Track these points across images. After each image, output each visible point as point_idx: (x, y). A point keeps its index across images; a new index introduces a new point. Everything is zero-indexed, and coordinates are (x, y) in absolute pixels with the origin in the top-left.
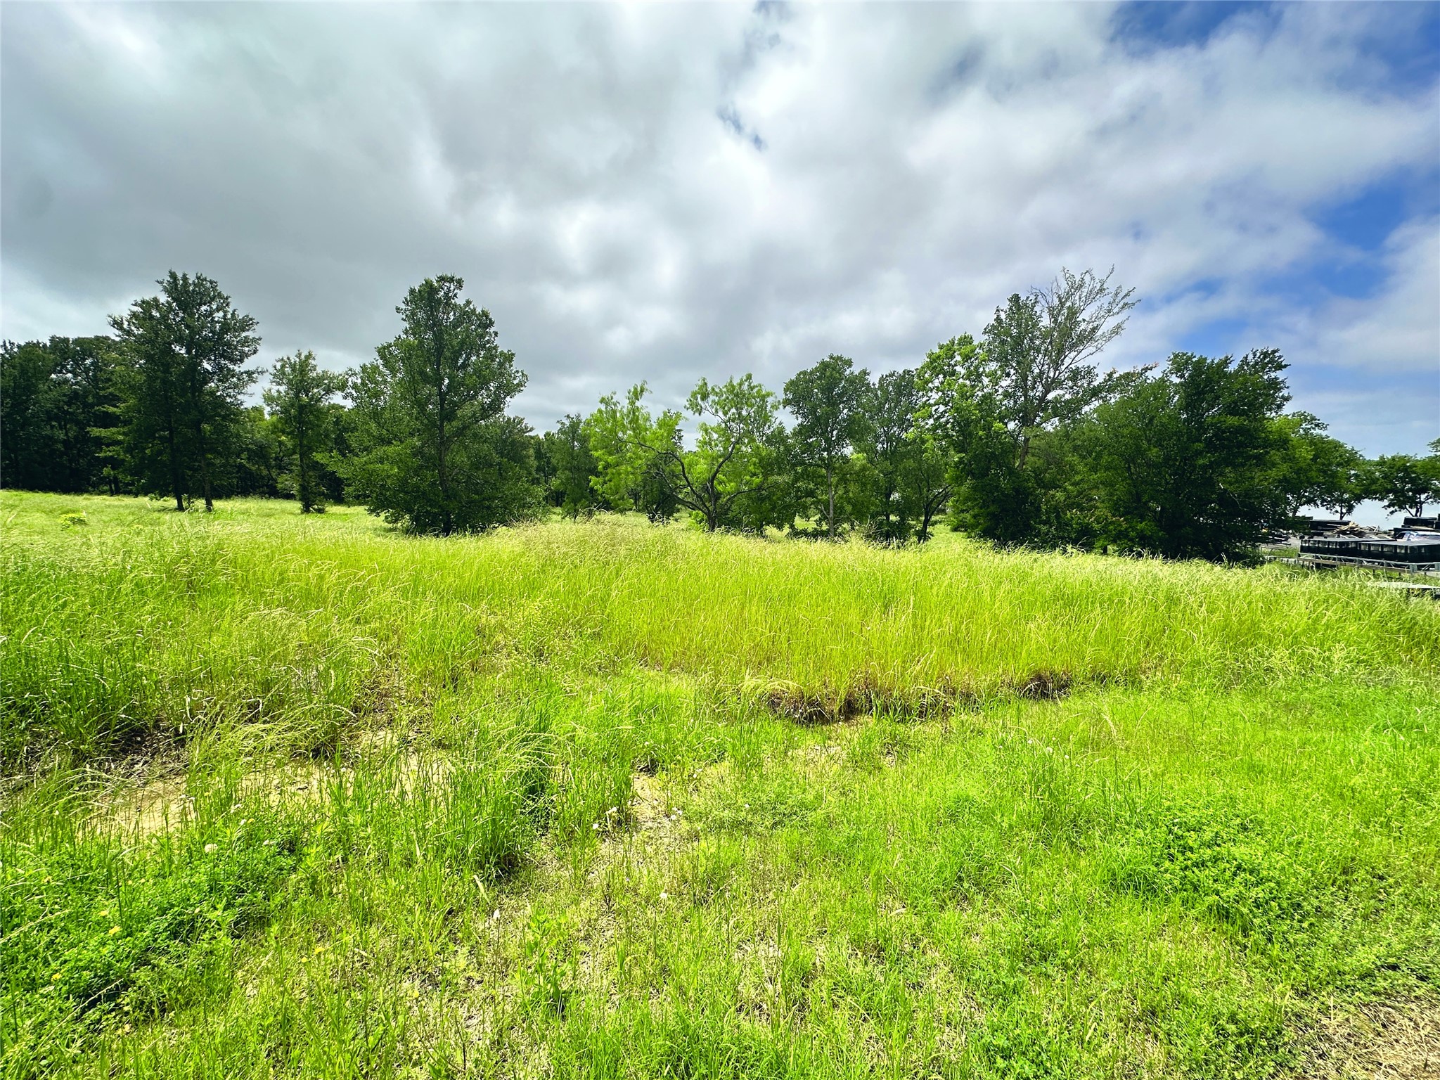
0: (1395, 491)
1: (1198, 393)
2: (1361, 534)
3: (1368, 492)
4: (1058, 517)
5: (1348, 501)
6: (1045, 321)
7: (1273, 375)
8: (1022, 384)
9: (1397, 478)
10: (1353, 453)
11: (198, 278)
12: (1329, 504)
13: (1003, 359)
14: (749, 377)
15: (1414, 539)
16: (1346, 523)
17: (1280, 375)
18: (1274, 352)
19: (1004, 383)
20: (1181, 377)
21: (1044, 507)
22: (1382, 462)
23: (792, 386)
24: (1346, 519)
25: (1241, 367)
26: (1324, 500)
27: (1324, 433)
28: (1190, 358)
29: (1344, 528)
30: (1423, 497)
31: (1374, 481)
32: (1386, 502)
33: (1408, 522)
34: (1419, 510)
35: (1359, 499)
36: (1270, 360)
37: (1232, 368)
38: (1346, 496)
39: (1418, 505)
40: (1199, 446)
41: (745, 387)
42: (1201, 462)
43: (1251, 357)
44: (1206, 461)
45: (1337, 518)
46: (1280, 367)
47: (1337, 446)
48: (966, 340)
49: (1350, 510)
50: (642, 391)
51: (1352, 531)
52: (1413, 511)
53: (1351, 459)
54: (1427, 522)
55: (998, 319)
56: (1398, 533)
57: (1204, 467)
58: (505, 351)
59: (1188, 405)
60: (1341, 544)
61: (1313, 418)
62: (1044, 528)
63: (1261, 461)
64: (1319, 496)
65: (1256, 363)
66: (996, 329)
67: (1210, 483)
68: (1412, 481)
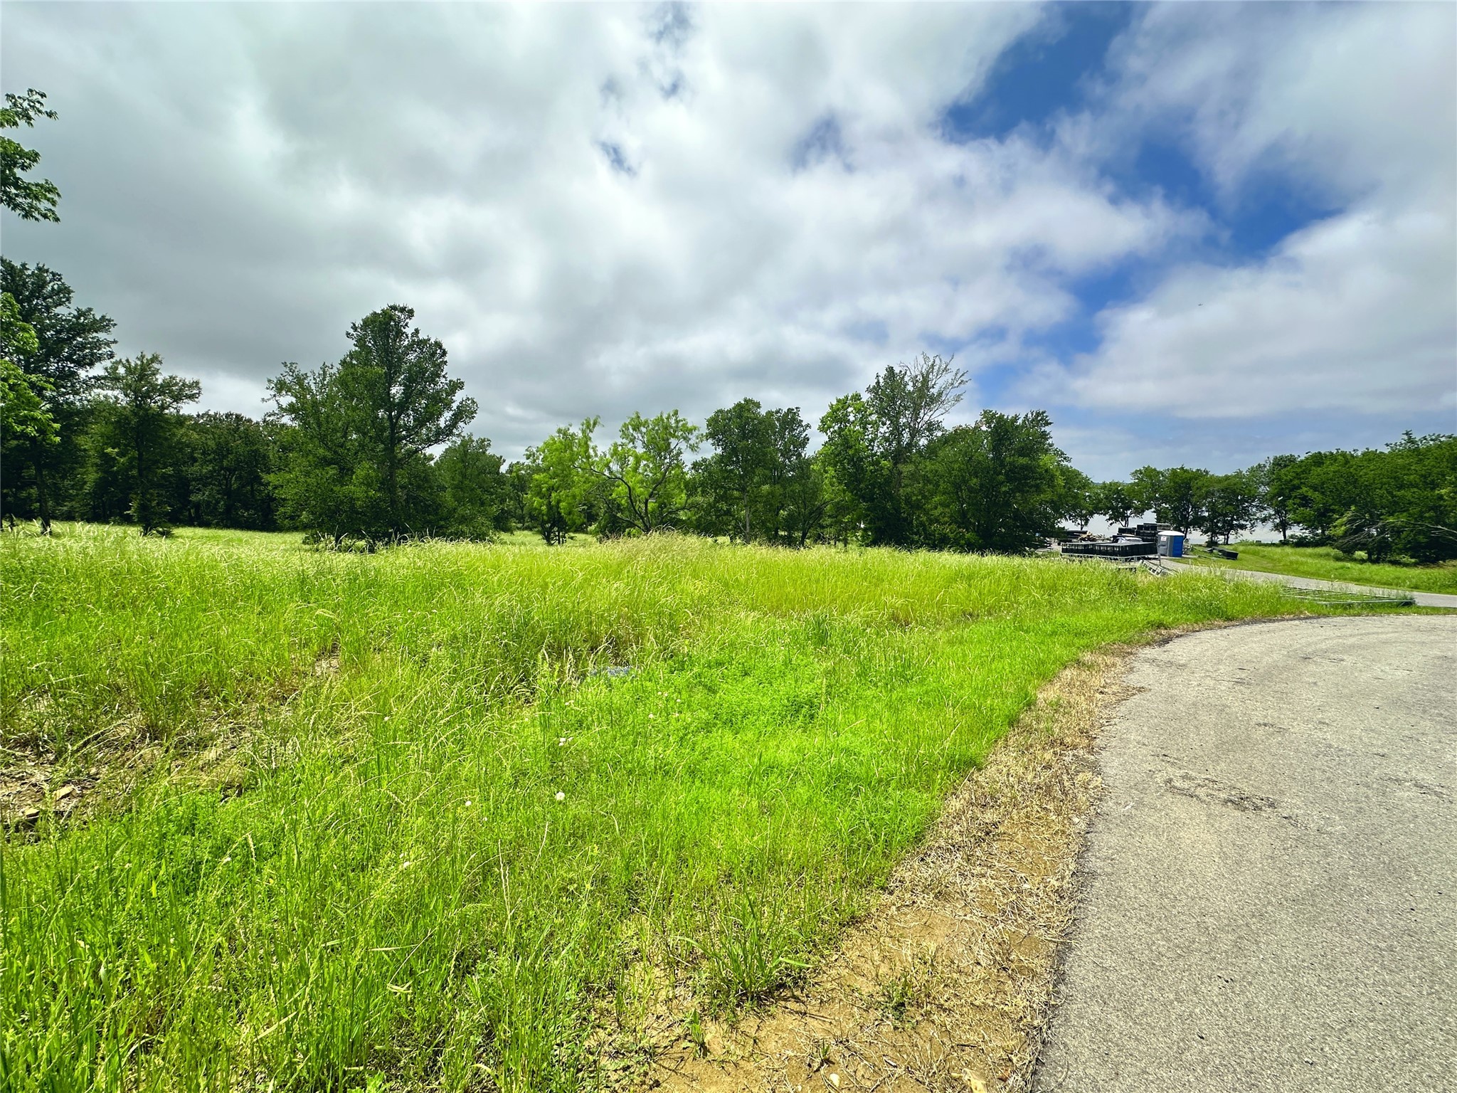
0: (1112, 508)
1: (1000, 440)
2: (1094, 540)
3: (1096, 509)
4: (924, 530)
5: (1085, 516)
6: (910, 388)
7: (1043, 429)
8: (897, 431)
9: (1113, 499)
10: (1087, 479)
11: (39, 269)
12: (1074, 520)
13: (882, 413)
14: (676, 413)
15: (1123, 542)
16: (1085, 533)
17: (1047, 429)
18: (1044, 412)
19: (882, 430)
20: (989, 427)
21: (915, 522)
22: (1104, 486)
23: (713, 422)
24: (1084, 529)
25: (1024, 421)
26: (1071, 515)
27: (1069, 465)
28: (994, 414)
29: (1084, 536)
30: (1129, 512)
31: (1100, 501)
32: (1108, 517)
33: (1121, 531)
34: (1127, 522)
35: (1091, 514)
36: (1040, 419)
37: (1020, 422)
38: (1084, 512)
39: (1125, 518)
40: (1001, 478)
41: (672, 421)
42: (1004, 489)
43: (1030, 415)
44: (1007, 489)
45: (1079, 529)
46: (1048, 424)
47: (1077, 474)
48: (857, 397)
49: (1086, 524)
50: (595, 424)
51: (1089, 539)
52: (1123, 523)
53: (1086, 484)
54: (1131, 531)
55: (878, 383)
56: (1115, 539)
57: (1005, 493)
58: (455, 380)
59: (994, 447)
60: (1085, 546)
61: (1062, 453)
62: (916, 538)
63: (1038, 489)
64: (1067, 512)
65: (1033, 420)
66: (875, 390)
67: (1008, 504)
68: (1122, 501)
